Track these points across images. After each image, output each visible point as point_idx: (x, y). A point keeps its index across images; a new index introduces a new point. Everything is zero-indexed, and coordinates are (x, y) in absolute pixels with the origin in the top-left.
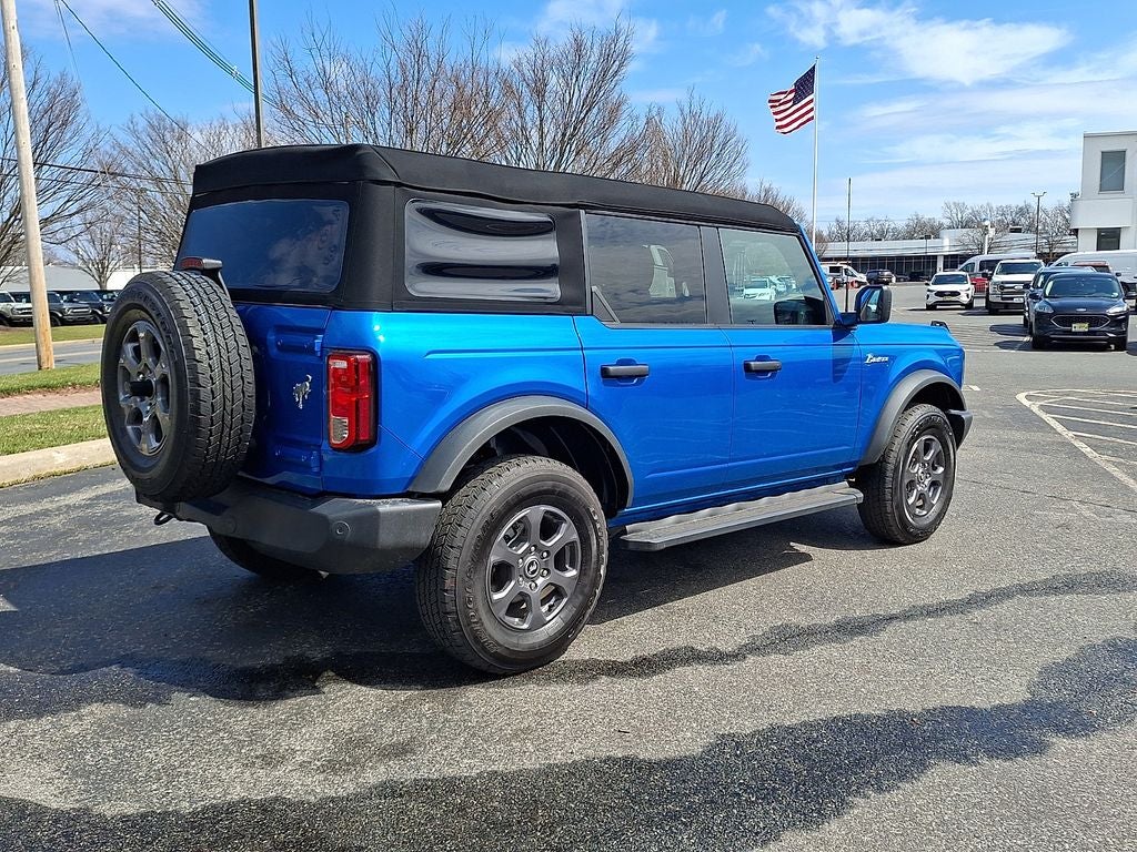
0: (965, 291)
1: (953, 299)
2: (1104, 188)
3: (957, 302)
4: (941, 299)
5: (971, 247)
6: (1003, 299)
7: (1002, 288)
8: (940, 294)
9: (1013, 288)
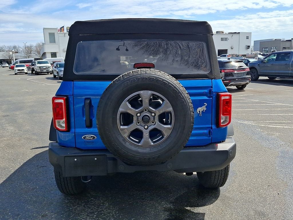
0: (25, 69)
1: (23, 71)
2: (51, 42)
3: (24, 72)
4: (19, 71)
5: (6, 57)
6: (41, 71)
7: (40, 68)
8: (19, 70)
9: (43, 68)
